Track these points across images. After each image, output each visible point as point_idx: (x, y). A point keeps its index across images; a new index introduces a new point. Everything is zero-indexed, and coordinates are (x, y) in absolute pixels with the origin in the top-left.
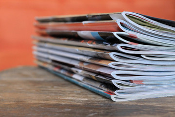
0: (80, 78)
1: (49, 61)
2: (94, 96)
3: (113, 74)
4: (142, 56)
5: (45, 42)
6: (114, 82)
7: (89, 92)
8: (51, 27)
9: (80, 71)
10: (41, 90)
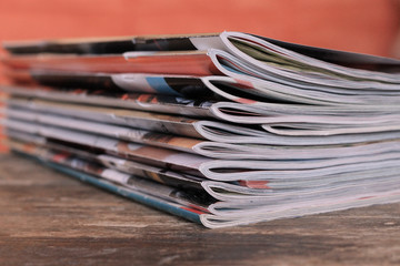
0: (122, 179)
1: (41, 141)
2: (159, 217)
3: (204, 167)
4: (264, 127)
5: (31, 98)
6: (206, 185)
7: (144, 208)
8: (43, 64)
9: (120, 163)
10: (34, 207)
